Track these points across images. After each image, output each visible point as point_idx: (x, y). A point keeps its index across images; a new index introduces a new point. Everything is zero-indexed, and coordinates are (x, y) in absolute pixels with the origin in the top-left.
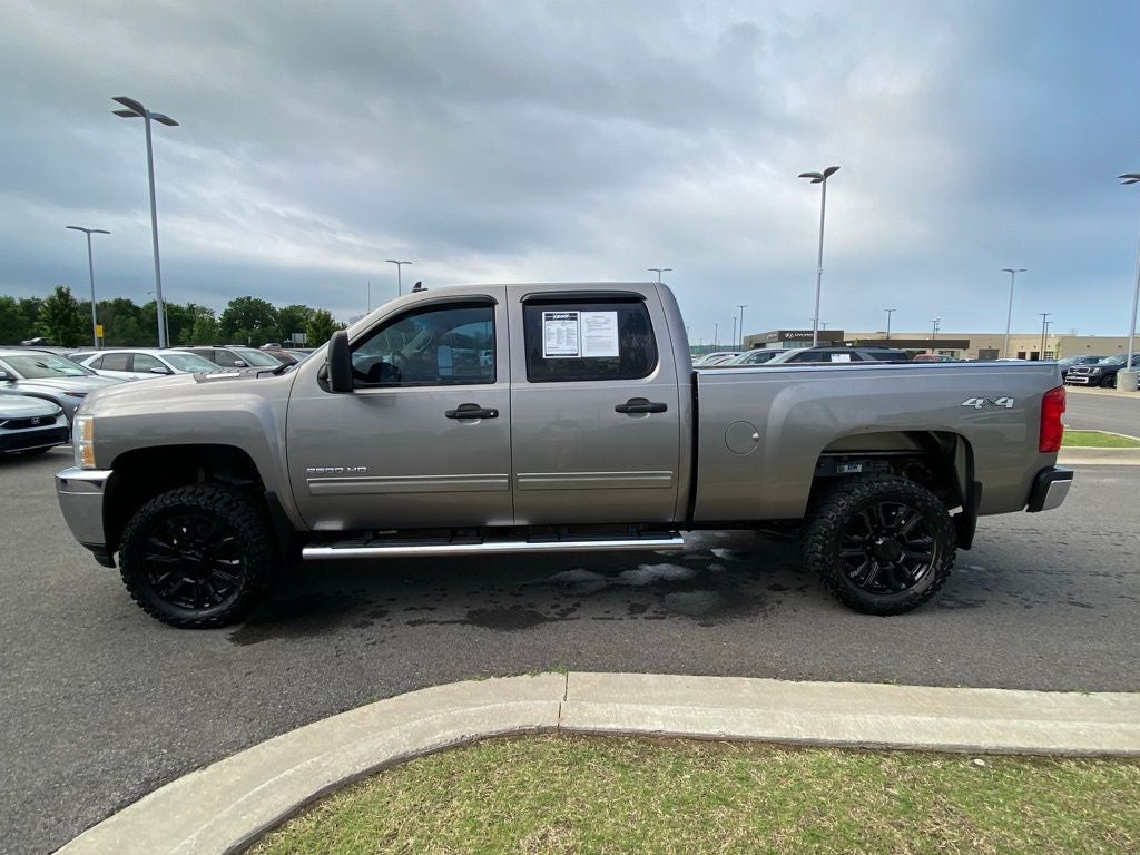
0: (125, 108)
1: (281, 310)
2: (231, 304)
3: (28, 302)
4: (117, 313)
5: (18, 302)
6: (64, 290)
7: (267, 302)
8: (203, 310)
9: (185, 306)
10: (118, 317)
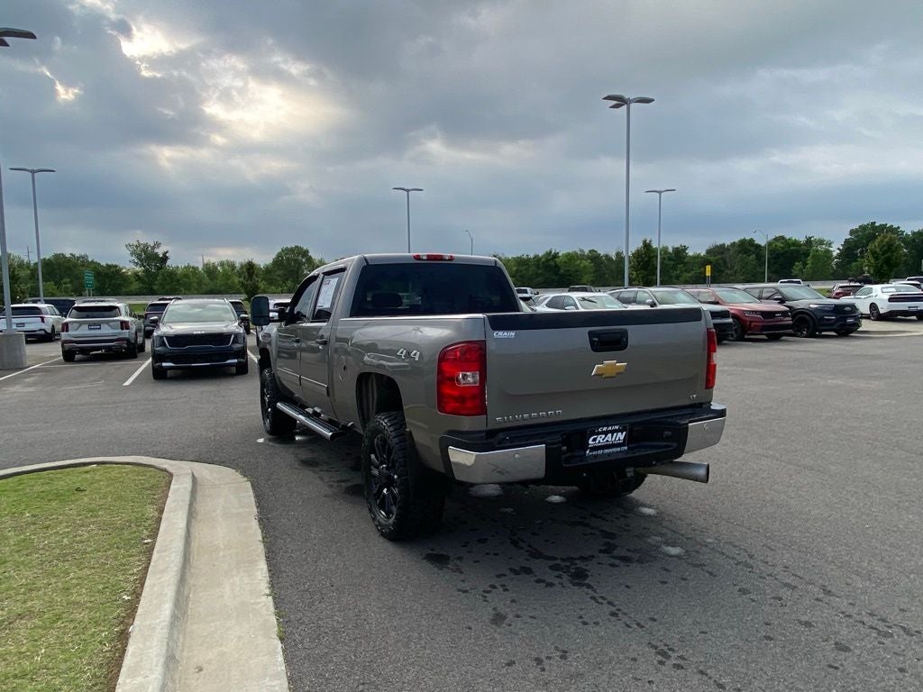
0: (615, 102)
1: (914, 233)
2: (852, 232)
3: (678, 248)
4: (739, 252)
5: (670, 250)
6: (648, 242)
7: (895, 226)
8: (821, 242)
9: (802, 239)
10: (740, 255)
